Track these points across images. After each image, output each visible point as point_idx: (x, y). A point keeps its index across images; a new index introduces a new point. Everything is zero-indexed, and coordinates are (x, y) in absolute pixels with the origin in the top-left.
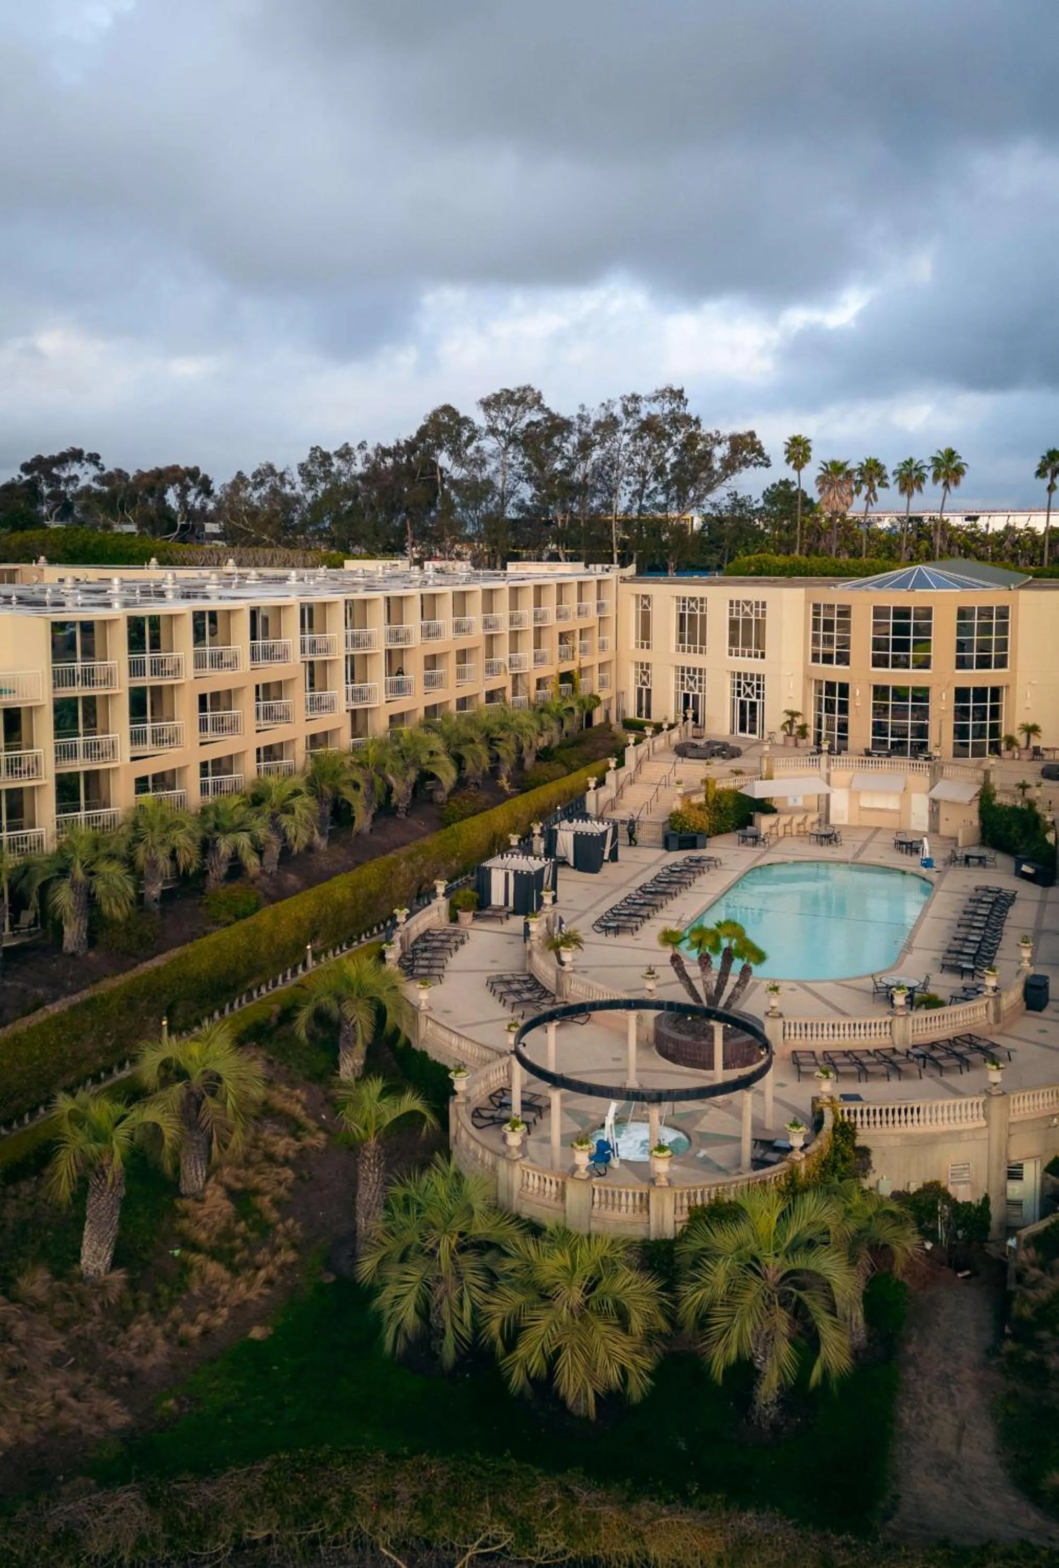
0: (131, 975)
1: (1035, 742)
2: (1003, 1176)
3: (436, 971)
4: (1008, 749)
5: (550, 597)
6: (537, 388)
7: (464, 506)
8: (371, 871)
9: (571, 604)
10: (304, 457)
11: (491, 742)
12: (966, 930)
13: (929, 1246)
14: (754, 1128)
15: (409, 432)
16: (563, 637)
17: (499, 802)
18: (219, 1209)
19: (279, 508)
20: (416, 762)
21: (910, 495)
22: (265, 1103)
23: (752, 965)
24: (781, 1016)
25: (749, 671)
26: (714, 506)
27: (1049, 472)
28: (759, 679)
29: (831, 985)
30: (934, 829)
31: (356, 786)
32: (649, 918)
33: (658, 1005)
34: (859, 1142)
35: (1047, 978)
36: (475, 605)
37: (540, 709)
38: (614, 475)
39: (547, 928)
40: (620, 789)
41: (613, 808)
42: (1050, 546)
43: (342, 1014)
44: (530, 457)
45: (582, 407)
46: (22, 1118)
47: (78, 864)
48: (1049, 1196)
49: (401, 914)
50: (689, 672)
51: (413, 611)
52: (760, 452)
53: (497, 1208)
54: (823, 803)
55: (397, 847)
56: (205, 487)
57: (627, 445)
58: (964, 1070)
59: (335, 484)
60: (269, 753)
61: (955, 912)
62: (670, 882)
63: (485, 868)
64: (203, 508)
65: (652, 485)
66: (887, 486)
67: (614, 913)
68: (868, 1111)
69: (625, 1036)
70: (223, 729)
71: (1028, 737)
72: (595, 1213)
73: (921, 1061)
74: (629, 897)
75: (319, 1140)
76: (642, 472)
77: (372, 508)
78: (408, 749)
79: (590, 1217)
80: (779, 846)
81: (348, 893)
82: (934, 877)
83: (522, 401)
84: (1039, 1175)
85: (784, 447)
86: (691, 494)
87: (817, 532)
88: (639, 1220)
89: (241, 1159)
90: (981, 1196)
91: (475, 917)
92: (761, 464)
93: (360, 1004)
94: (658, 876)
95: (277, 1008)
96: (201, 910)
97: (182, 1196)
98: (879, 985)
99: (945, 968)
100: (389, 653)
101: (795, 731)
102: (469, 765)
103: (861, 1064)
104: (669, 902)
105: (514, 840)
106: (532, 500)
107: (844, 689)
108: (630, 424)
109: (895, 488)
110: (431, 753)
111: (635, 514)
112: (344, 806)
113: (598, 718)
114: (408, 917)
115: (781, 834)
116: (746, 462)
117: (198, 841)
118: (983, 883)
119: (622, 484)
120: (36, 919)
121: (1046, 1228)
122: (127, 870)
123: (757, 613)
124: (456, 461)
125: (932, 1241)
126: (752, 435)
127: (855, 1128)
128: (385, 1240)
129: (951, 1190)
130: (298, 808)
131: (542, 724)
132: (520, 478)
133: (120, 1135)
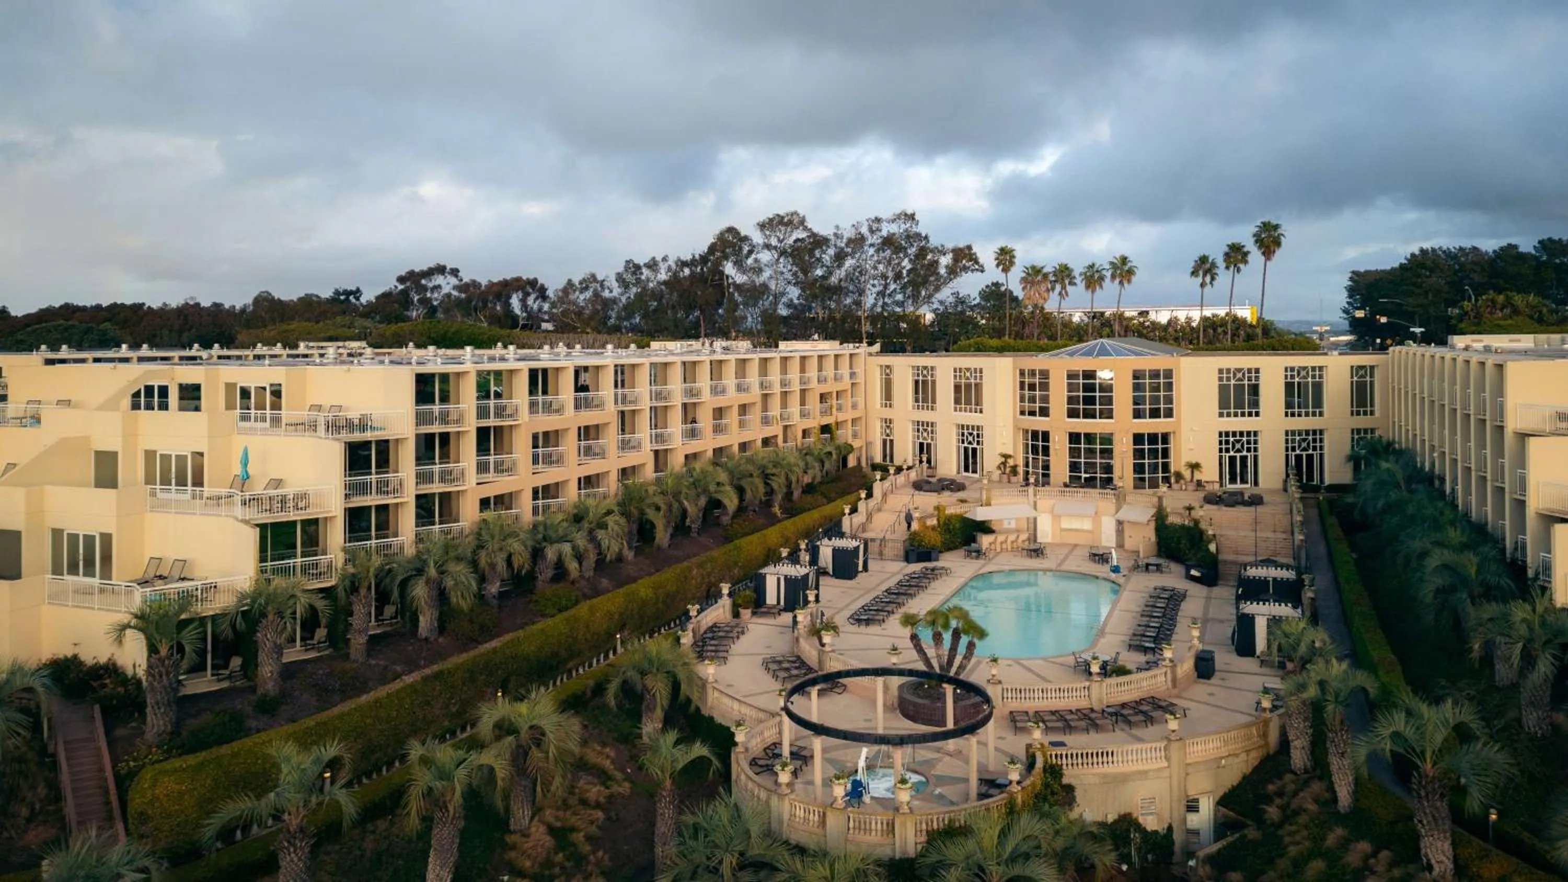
0: (472, 653)
1: (1197, 476)
2: (1183, 809)
3: (721, 654)
4: (1177, 482)
5: (813, 365)
6: (802, 213)
7: (746, 304)
8: (668, 576)
9: (829, 371)
10: (621, 269)
11: (766, 477)
12: (1148, 619)
13: (1125, 867)
14: (979, 771)
15: (702, 247)
16: (823, 397)
17: (773, 524)
18: (541, 843)
19: (599, 308)
20: (706, 491)
21: (1093, 292)
22: (581, 759)
23: (976, 641)
24: (1000, 682)
25: (970, 423)
26: (941, 302)
27: (1201, 273)
28: (978, 430)
29: (1040, 662)
30: (1120, 545)
31: (658, 509)
32: (893, 613)
33: (901, 673)
34: (1065, 781)
35: (1213, 652)
36: (753, 370)
37: (805, 453)
38: (863, 279)
39: (811, 620)
40: (869, 516)
41: (864, 531)
42: (1204, 331)
43: (644, 686)
44: (797, 266)
45: (837, 227)
46: (380, 770)
47: (432, 564)
48: (1220, 824)
49: (693, 610)
50: (923, 425)
51: (704, 373)
52: (976, 262)
53: (768, 834)
54: (1032, 526)
55: (690, 558)
56: (542, 293)
57: (873, 256)
58: (1149, 725)
59: (644, 289)
60: (588, 482)
61: (1139, 606)
62: (910, 586)
63: (761, 574)
64: (540, 310)
65: (892, 287)
66: (1075, 284)
67: (865, 609)
68: (1072, 755)
69: (874, 702)
70: (551, 463)
71: (1192, 472)
72: (850, 837)
73: (1114, 718)
74: (877, 597)
75: (625, 788)
76: (884, 276)
77: (673, 307)
78: (699, 481)
79: (846, 840)
80: (997, 558)
81: (650, 592)
82: (1121, 580)
83: (790, 222)
84: (1212, 807)
85: (994, 256)
86: (923, 293)
87: (1022, 322)
88: (886, 842)
89: (560, 803)
90: (1166, 826)
91: (754, 614)
92: (977, 270)
93: (659, 676)
94: (901, 581)
95: (591, 683)
96: (531, 605)
97: (511, 832)
98: (1079, 660)
99: (1131, 647)
100: (685, 406)
101: (1008, 470)
102: (749, 495)
103: (1066, 720)
104: (910, 601)
105: (785, 552)
106: (798, 299)
107: (1046, 436)
108: (875, 239)
109: (1081, 285)
110: (718, 484)
111: (879, 310)
112: (648, 527)
113: (852, 462)
114: (699, 612)
115: (999, 550)
116: (965, 269)
117: (530, 549)
118: (1160, 584)
119: (869, 286)
120: (396, 612)
121: (1220, 850)
122: (471, 570)
123: (976, 377)
124: (738, 270)
125: (1127, 864)
126: (969, 248)
127: (1061, 769)
128: (678, 861)
129: (1141, 820)
130: (611, 524)
131: (807, 464)
132: (789, 283)
133: (461, 774)
